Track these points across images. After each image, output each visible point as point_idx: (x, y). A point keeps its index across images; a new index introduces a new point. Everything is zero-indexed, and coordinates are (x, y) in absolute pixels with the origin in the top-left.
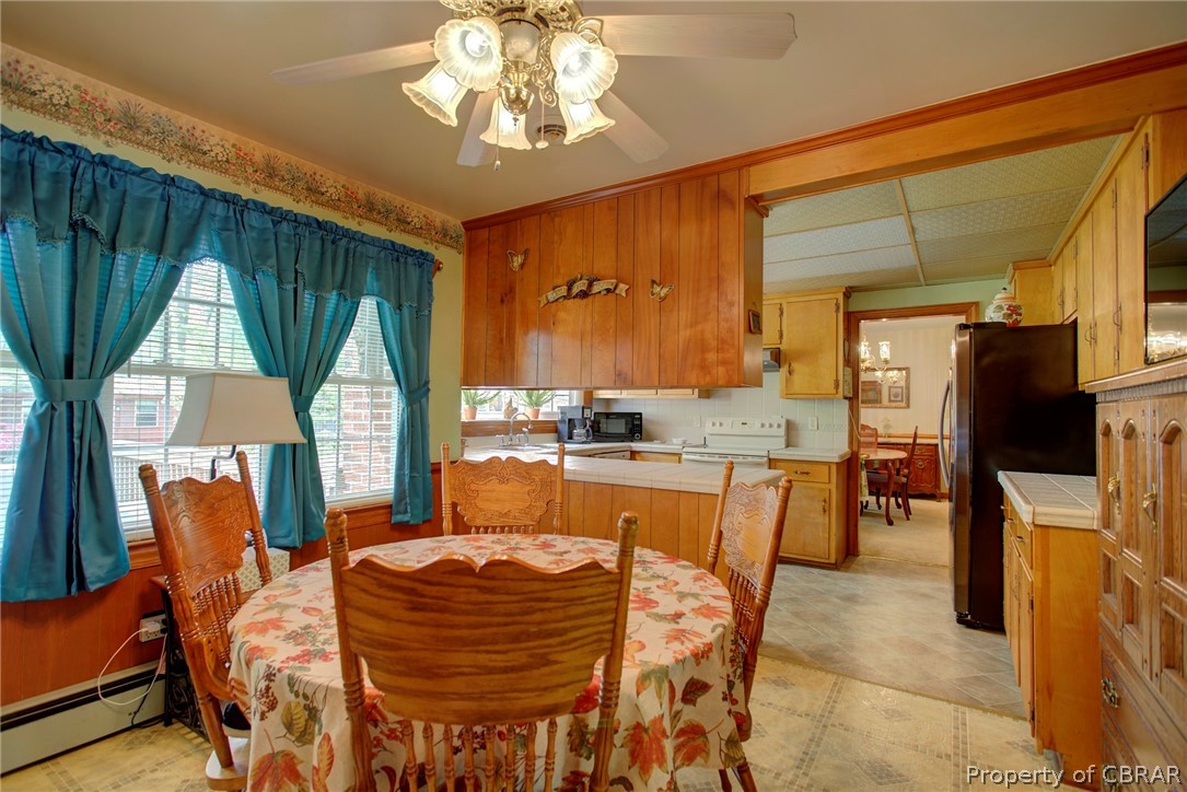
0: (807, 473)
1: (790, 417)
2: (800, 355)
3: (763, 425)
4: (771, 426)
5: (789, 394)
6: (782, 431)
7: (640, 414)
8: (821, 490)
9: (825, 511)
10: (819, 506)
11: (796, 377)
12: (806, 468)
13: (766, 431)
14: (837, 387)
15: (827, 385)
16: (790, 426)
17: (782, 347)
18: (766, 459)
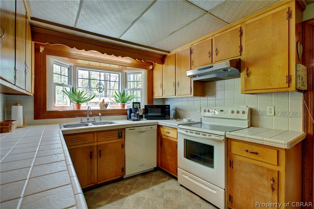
0: (256, 153)
1: (253, 107)
2: (255, 61)
3: (233, 112)
4: (238, 112)
5: (248, 91)
6: (246, 116)
7: (169, 106)
8: (269, 170)
9: (273, 189)
10: (268, 183)
11: (252, 77)
12: (255, 149)
13: (235, 115)
14: (289, 81)
15: (280, 81)
16: (252, 113)
17: (242, 58)
18: (223, 138)
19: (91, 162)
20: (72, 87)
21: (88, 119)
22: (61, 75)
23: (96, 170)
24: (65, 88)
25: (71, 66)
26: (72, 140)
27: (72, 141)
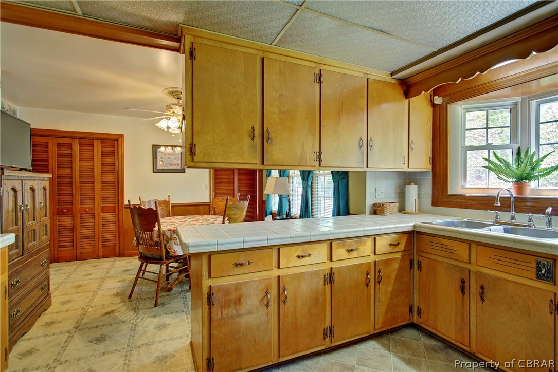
19: (463, 300)
20: (516, 146)
21: (513, 218)
22: (487, 128)
23: (473, 324)
24: (494, 152)
25: (516, 104)
26: (432, 244)
27: (431, 247)
